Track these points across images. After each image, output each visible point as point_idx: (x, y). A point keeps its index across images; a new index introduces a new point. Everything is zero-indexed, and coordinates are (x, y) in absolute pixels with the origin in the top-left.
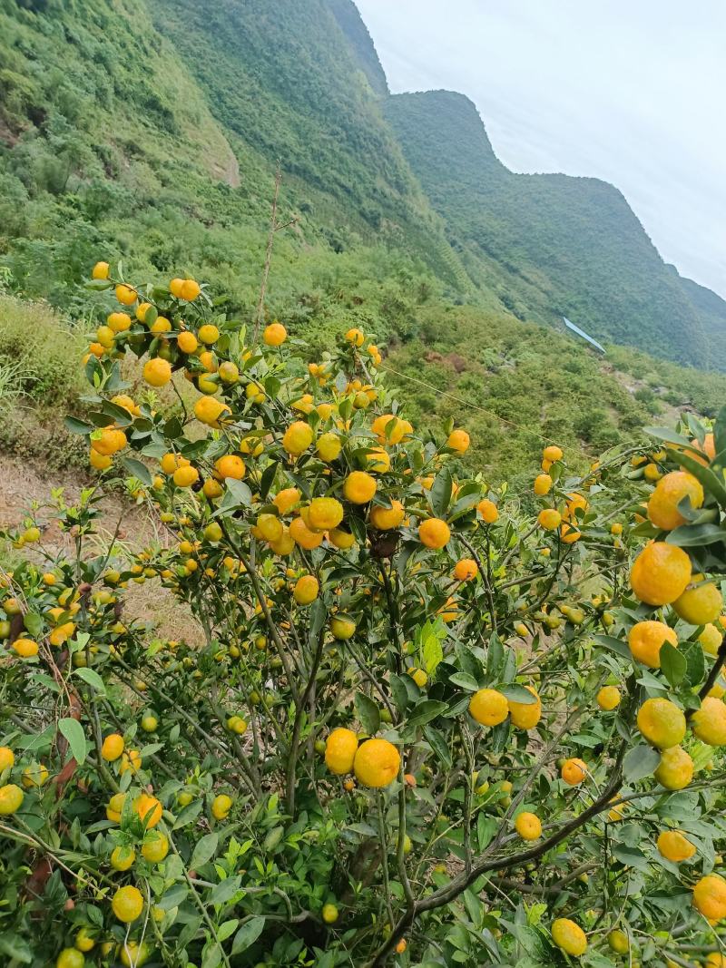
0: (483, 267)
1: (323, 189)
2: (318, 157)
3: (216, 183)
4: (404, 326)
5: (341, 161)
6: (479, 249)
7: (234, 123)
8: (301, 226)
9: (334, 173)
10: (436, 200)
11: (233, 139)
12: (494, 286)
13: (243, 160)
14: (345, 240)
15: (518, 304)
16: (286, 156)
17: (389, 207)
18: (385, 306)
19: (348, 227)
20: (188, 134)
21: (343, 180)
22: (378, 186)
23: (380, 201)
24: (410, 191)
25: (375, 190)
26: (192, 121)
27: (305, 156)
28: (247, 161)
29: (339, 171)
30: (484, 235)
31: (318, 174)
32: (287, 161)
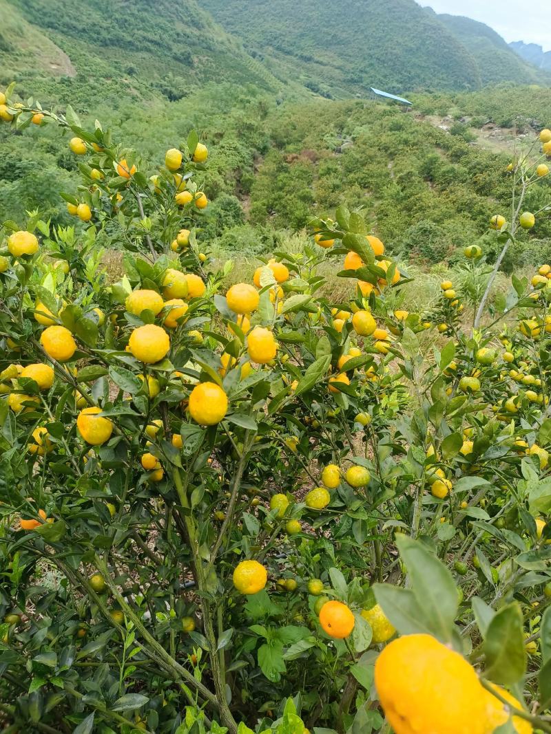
0: (285, 65)
1: (138, 50)
2: (123, 24)
3: (58, 79)
4: (259, 142)
5: (143, 20)
6: (276, 52)
7: (47, 22)
8: (135, 88)
9: (141, 32)
10: (228, 24)
11: (53, 35)
12: (298, 78)
13: (69, 51)
14: (173, 86)
15: (321, 86)
16: (99, 33)
17: (194, 44)
18: (239, 131)
19: (170, 74)
20: (19, 47)
21: (150, 36)
22: (179, 30)
23: (185, 42)
24: (205, 24)
25: (178, 35)
26: (18, 35)
27: (113, 27)
28: (73, 51)
29: (144, 29)
30: (275, 39)
31: (129, 39)
32: (101, 37)
